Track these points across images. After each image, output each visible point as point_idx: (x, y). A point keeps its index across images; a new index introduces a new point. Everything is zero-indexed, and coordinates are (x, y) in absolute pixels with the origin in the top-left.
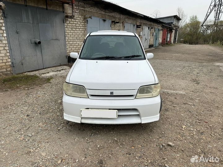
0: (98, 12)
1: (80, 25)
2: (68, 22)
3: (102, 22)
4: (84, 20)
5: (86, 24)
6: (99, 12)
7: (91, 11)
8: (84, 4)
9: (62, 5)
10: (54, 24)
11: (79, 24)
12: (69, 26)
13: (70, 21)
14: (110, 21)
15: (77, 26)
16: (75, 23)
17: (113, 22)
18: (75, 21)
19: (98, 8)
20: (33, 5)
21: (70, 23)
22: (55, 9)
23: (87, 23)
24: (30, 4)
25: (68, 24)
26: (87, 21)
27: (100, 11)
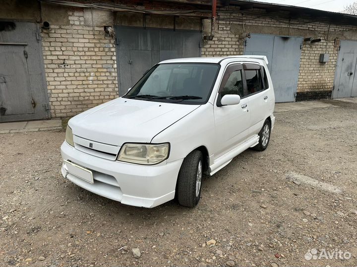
0: (272, 25)
1: (230, 50)
2: (208, 46)
3: (278, 41)
4: (238, 41)
5: (243, 47)
6: (275, 26)
7: (256, 24)
8: (243, 14)
9: (199, 21)
10: (184, 51)
11: (228, 48)
12: (209, 52)
13: (211, 44)
14: (301, 39)
15: (223, 52)
16: (220, 46)
17: (306, 40)
18: (222, 44)
19: (272, 18)
20: (154, 26)
21: (210, 47)
22: (187, 28)
23: (246, 45)
24: (151, 26)
25: (207, 48)
26: (246, 43)
27: (277, 23)
